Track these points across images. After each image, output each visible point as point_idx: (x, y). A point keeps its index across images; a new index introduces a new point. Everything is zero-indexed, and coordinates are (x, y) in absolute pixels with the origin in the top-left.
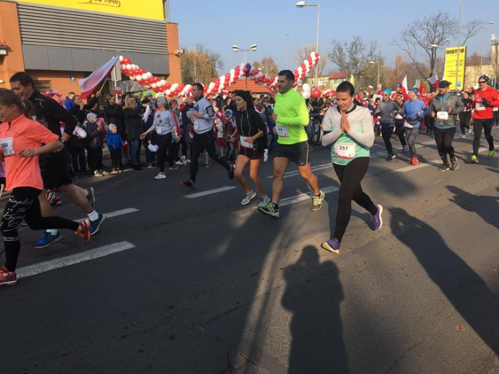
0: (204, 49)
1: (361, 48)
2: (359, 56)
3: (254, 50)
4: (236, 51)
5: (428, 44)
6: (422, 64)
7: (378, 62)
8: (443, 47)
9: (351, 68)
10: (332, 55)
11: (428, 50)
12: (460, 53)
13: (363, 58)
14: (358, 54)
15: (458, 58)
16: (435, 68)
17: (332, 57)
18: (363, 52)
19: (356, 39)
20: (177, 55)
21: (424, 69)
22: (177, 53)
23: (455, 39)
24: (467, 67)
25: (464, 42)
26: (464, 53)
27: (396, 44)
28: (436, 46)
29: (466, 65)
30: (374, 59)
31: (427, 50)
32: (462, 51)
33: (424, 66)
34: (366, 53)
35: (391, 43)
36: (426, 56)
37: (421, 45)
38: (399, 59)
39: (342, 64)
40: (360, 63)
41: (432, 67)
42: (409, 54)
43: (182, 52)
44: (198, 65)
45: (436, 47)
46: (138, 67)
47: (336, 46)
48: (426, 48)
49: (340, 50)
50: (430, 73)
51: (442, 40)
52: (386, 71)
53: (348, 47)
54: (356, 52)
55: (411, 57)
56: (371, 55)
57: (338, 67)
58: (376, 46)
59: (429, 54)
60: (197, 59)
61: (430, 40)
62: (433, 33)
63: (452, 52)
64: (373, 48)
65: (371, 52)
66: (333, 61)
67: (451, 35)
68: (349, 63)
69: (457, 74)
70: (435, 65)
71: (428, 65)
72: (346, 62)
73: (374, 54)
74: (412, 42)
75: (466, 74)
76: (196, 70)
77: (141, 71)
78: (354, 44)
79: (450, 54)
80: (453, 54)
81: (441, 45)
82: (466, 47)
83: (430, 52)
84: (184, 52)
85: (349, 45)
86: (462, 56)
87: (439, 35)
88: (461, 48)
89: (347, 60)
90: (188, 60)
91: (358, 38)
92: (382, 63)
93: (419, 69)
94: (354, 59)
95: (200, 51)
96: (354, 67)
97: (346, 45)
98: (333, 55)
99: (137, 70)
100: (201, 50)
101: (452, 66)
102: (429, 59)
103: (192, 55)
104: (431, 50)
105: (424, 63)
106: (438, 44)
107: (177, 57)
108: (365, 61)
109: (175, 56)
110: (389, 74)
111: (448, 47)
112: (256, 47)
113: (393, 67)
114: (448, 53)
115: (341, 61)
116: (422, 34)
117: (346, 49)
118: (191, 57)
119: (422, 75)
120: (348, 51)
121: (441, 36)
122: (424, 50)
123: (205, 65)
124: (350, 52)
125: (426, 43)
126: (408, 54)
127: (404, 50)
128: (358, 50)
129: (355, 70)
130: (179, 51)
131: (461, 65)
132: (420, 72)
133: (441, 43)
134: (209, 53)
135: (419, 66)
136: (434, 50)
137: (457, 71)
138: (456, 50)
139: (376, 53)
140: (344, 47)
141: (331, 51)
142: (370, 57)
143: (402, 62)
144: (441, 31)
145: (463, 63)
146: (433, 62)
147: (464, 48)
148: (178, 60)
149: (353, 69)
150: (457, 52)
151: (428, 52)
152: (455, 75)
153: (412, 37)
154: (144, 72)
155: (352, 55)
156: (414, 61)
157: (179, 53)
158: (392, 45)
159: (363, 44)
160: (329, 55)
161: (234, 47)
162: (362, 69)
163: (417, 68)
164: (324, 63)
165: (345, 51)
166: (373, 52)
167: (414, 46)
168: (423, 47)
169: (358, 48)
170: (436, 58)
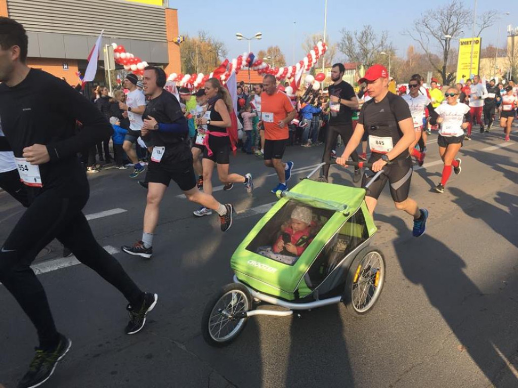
0: (206, 37)
1: (372, 37)
2: (369, 46)
3: (258, 39)
4: (240, 39)
5: (442, 34)
6: (435, 55)
7: (390, 52)
8: (457, 38)
9: (360, 59)
10: (341, 45)
11: (442, 41)
12: (475, 45)
13: (373, 48)
15: (472, 50)
16: (449, 60)
17: (341, 46)
18: (373, 41)
19: (366, 28)
20: (177, 43)
21: (437, 60)
22: (177, 41)
24: (481, 59)
25: (480, 33)
26: (479, 44)
27: (408, 34)
28: (450, 37)
29: (480, 57)
30: (385, 49)
31: (440, 41)
32: (477, 42)
33: (437, 57)
34: (376, 43)
35: (403, 33)
36: (440, 47)
37: (435, 36)
38: (411, 50)
39: (351, 54)
40: (370, 54)
41: (446, 59)
42: (422, 45)
43: (181, 40)
44: (200, 54)
45: (450, 39)
46: (132, 56)
47: (346, 36)
48: (440, 39)
49: (350, 39)
50: (443, 65)
51: (456, 30)
52: (398, 63)
53: (357, 37)
54: (366, 42)
55: (424, 49)
56: (382, 45)
57: (348, 58)
58: (387, 35)
59: (442, 45)
60: (199, 46)
61: (444, 30)
62: (447, 22)
63: (466, 43)
64: (384, 38)
65: (382, 42)
66: (342, 51)
67: (465, 26)
68: (359, 54)
69: (470, 66)
70: (449, 56)
71: (442, 57)
72: (356, 52)
73: (385, 44)
74: (424, 32)
75: (481, 66)
76: (198, 58)
77: (136, 60)
78: (364, 34)
79: (464, 46)
80: (467, 46)
81: (455, 36)
82: (481, 39)
83: (444, 43)
84: (184, 40)
85: (359, 34)
86: (477, 47)
87: (453, 26)
88: (475, 39)
89: (357, 50)
90: (189, 48)
91: (368, 27)
92: (393, 54)
93: (432, 61)
94: (364, 49)
95: (202, 39)
96: (364, 58)
97: (356, 34)
98: (343, 45)
99: (132, 58)
100: (204, 38)
101: (466, 58)
102: (442, 51)
103: (194, 43)
104: (444, 41)
105: (437, 55)
106: (452, 35)
107: (176, 45)
108: (376, 52)
109: (174, 44)
110: (400, 65)
111: (462, 37)
112: (260, 35)
113: (405, 58)
114: (462, 44)
115: (350, 51)
116: (435, 24)
118: (193, 44)
119: (435, 67)
120: (358, 40)
121: (455, 27)
122: (438, 41)
123: (208, 54)
124: (359, 42)
125: (439, 34)
126: (420, 44)
127: (417, 40)
128: (368, 40)
129: (364, 61)
130: (178, 39)
131: (476, 57)
132: (433, 64)
133: (455, 33)
134: (211, 40)
135: (432, 57)
136: (448, 42)
137: (471, 63)
138: (471, 42)
139: (387, 43)
140: (353, 36)
141: (340, 41)
142: (381, 48)
143: (414, 53)
144: (455, 21)
145: (478, 55)
146: (446, 53)
147: (479, 39)
148: (178, 48)
149: (363, 59)
150: (472, 43)
151: (441, 43)
152: (469, 67)
153: (424, 27)
154: (140, 61)
155: (363, 45)
156: (426, 51)
157: (179, 41)
158: (404, 35)
159: (374, 33)
160: (338, 45)
161: (237, 36)
162: (372, 60)
163: (430, 60)
164: (333, 53)
165: (354, 40)
166: (384, 42)
167: (427, 36)
168: (437, 38)
169: (369, 37)
170: (450, 49)
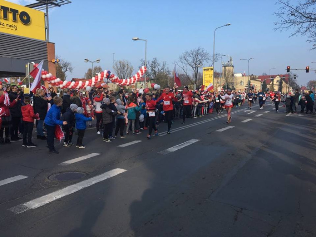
1: (158, 64)
3: (98, 62)
4: (87, 62)
8: (202, 66)
11: (194, 68)
13: (159, 70)
14: (156, 68)
18: (158, 67)
19: (154, 59)
20: (54, 63)
22: (54, 61)
23: (207, 63)
26: (213, 71)
28: (198, 66)
32: (212, 69)
34: (160, 68)
41: (196, 77)
42: (184, 70)
43: (58, 61)
48: (192, 67)
51: (201, 62)
53: (150, 63)
55: (185, 72)
56: (163, 69)
58: (165, 64)
59: (194, 70)
61: (195, 62)
62: (195, 59)
63: (207, 70)
65: (163, 67)
67: (205, 61)
68: (151, 73)
74: (185, 63)
77: (45, 72)
78: (154, 62)
79: (206, 71)
80: (207, 71)
82: (214, 68)
85: (151, 62)
86: (211, 72)
87: (199, 60)
88: (211, 68)
89: (150, 71)
91: (156, 59)
94: (154, 71)
101: (207, 77)
102: (194, 73)
108: (160, 72)
109: (52, 63)
111: (205, 67)
114: (204, 70)
116: (190, 60)
117: (149, 64)
120: (150, 66)
121: (200, 61)
124: (151, 67)
127: (181, 67)
128: (156, 66)
129: (154, 77)
130: (56, 60)
131: (211, 77)
133: (200, 64)
135: (189, 76)
136: (197, 68)
138: (209, 69)
139: (166, 68)
142: (162, 70)
144: (200, 58)
145: (213, 76)
146: (196, 74)
147: (212, 67)
152: (209, 82)
153: (185, 60)
155: (153, 68)
162: (158, 76)
165: (148, 66)
166: (164, 67)
167: (186, 65)
168: (191, 66)
169: (156, 64)
170: (198, 72)
